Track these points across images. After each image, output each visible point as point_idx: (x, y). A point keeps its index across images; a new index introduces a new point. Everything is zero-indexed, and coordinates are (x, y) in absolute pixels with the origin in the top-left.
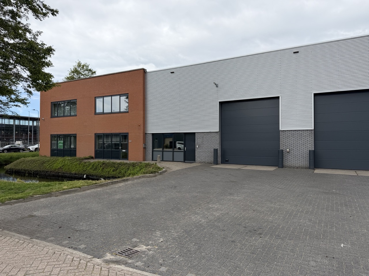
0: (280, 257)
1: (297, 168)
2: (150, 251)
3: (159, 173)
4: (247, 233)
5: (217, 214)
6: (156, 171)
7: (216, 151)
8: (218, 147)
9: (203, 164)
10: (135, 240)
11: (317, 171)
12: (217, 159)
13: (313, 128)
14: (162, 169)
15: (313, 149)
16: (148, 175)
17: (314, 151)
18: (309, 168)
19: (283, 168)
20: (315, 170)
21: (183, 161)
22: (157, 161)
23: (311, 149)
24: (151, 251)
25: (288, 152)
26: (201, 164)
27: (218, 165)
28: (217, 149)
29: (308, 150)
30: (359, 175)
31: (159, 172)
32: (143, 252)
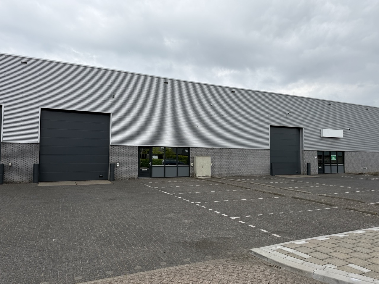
1: (20, 183)
11: (41, 184)
13: (39, 142)
15: (38, 163)
17: (39, 165)
18: (33, 182)
19: (3, 184)
20: (39, 183)
25: (10, 167)
29: (33, 163)
30: (78, 185)
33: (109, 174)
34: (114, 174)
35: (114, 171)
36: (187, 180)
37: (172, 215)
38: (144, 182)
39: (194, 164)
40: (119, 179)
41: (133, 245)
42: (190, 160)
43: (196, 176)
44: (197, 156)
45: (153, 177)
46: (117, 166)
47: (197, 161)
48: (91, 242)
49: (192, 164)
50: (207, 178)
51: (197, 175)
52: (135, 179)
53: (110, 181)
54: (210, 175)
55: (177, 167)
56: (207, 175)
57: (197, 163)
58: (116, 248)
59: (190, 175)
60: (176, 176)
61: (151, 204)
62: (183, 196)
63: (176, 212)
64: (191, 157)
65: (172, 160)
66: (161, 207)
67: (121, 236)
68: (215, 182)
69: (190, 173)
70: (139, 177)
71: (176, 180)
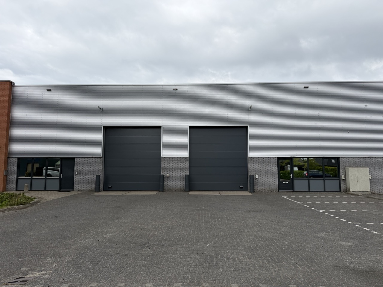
0: (165, 259)
1: (175, 191)
2: (45, 275)
3: (30, 204)
4: (137, 247)
5: (107, 236)
6: (26, 202)
7: (98, 177)
8: (100, 173)
9: (82, 192)
10: (23, 269)
11: (191, 193)
12: (99, 186)
13: (188, 156)
14: (33, 199)
15: (188, 174)
16: (16, 207)
17: (189, 175)
18: (185, 190)
19: (163, 191)
20: (189, 192)
21: (58, 189)
22: (24, 190)
23: (186, 174)
24: (47, 275)
25: (168, 177)
26: (81, 192)
27: (100, 193)
28: (100, 175)
29: (184, 175)
30: (221, 195)
31: (31, 202)
32: (37, 277)
33: (249, 186)
34: (253, 186)
35: (254, 182)
36: (338, 196)
37: (324, 235)
38: (285, 196)
39: (346, 177)
40: (259, 191)
41: (284, 261)
42: (341, 172)
43: (349, 191)
44: (350, 167)
45: (295, 190)
46: (256, 178)
47: (350, 173)
48: (241, 252)
49: (343, 177)
50: (365, 194)
51: (351, 190)
52: (275, 192)
53: (250, 192)
54: (369, 190)
55: (324, 180)
56: (365, 190)
57: (350, 176)
58: (267, 262)
59: (342, 190)
60: (323, 190)
61: (298, 220)
62: (335, 214)
63: (329, 232)
64: (341, 168)
65: (315, 172)
66: (309, 224)
67: (270, 250)
68: (377, 199)
69: (342, 187)
70: (279, 190)
71: (323, 195)
